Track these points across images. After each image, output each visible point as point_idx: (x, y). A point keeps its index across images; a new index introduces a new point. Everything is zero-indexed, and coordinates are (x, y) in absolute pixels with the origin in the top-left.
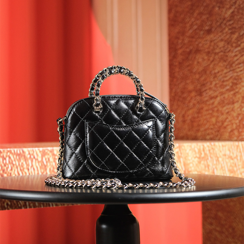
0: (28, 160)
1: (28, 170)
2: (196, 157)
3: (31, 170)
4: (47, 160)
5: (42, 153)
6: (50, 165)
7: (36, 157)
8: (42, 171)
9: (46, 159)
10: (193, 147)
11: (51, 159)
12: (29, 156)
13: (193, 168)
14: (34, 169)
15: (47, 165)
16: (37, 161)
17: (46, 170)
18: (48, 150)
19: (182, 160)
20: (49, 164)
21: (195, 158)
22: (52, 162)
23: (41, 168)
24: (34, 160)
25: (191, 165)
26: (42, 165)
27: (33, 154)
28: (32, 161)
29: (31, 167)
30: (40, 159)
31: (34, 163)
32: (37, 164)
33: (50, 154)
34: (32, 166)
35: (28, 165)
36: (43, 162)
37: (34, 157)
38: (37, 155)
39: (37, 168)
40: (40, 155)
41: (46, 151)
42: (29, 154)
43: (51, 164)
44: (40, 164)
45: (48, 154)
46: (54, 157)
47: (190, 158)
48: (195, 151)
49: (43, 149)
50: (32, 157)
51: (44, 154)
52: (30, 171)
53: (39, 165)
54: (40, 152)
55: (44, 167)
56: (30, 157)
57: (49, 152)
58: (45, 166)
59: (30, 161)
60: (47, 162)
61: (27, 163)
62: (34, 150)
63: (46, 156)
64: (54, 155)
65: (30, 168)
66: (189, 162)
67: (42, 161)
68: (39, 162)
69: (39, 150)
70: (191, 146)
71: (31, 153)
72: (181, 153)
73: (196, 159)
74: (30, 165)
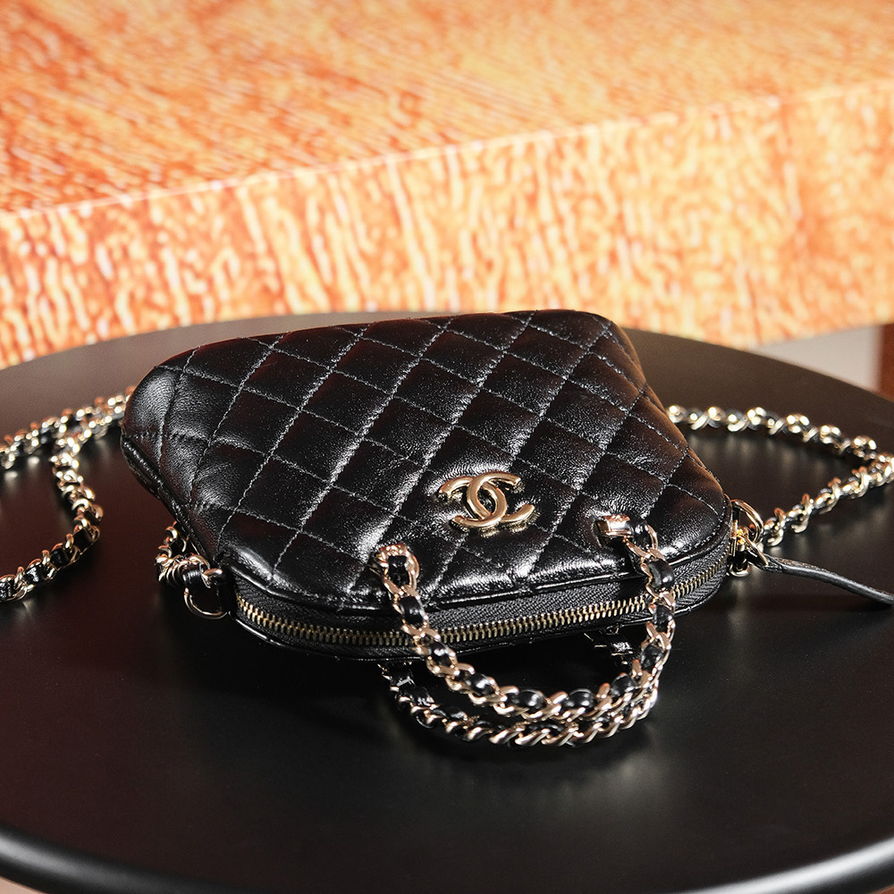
0: (21, 269)
1: (24, 310)
2: (866, 148)
3: (39, 310)
4: (118, 254)
5: (89, 226)
6: (132, 275)
7: (61, 247)
8: (94, 306)
9: (110, 252)
10: (852, 102)
11: (138, 250)
12: (24, 249)
13: (843, 205)
14: (52, 306)
15: (117, 278)
16: (66, 268)
17: (111, 300)
18: (118, 207)
19: (790, 172)
20: (124, 273)
21: (857, 153)
22: (140, 263)
23: (86, 294)
24: (52, 265)
25: (836, 190)
26: (91, 281)
27: (45, 239)
28: (42, 269)
29: (38, 298)
30: (80, 256)
31: (51, 278)
32: (68, 281)
33: (133, 226)
34: (43, 291)
35: (21, 290)
36: (96, 268)
37: (53, 252)
38: (67, 238)
39: (67, 296)
40: (80, 236)
41: (112, 215)
42: (28, 237)
43: (138, 271)
44: (83, 279)
45: (123, 229)
46: (150, 236)
47: (830, 157)
48: (861, 123)
49: (95, 210)
50: (42, 250)
51: (99, 229)
52: (33, 316)
53: (76, 281)
54: (81, 221)
55: (99, 288)
56: (33, 253)
57: (124, 219)
58: (108, 285)
59: (31, 273)
60: (115, 266)
61: (19, 281)
62: (52, 218)
63: (113, 240)
64: (149, 227)
65: (30, 301)
66: (823, 176)
67: (92, 265)
68: (75, 270)
69: (74, 212)
70: (841, 102)
71: (36, 231)
72: (790, 142)
73: (864, 162)
74: (34, 287)
